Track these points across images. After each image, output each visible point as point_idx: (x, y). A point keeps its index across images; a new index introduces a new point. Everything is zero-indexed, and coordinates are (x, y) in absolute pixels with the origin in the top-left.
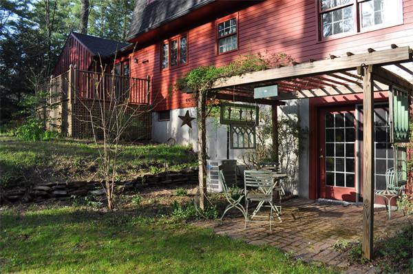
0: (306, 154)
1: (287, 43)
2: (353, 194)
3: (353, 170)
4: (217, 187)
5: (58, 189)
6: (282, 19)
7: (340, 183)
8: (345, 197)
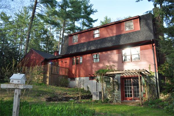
0: (120, 90)
1: (114, 62)
2: (132, 99)
3: (132, 93)
4: (98, 99)
5: (64, 98)
6: (113, 56)
7: (129, 96)
8: (130, 100)
